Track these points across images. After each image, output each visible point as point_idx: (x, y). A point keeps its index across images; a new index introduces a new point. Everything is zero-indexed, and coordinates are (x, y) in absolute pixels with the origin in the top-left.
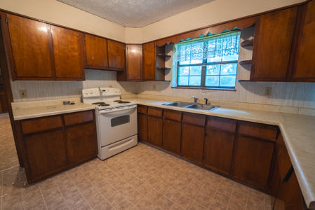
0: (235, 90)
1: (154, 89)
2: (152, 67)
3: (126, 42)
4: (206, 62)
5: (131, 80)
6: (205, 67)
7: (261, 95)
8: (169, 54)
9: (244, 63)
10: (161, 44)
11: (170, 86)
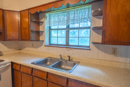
0: (90, 49)
1: (33, 46)
2: (27, 30)
3: (4, 9)
4: (69, 28)
5: (9, 40)
6: (68, 31)
7: (109, 54)
8: (42, 21)
9: (96, 29)
10: (33, 12)
11: (44, 44)
